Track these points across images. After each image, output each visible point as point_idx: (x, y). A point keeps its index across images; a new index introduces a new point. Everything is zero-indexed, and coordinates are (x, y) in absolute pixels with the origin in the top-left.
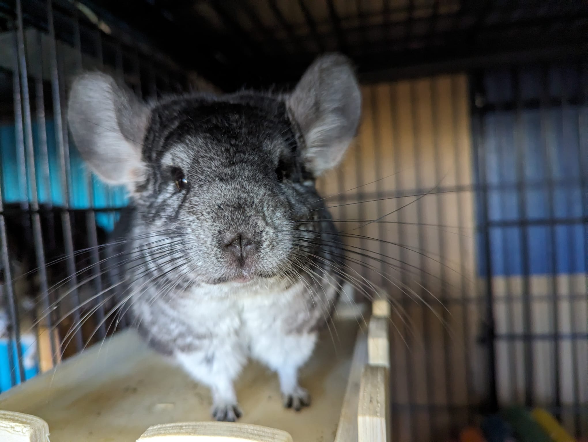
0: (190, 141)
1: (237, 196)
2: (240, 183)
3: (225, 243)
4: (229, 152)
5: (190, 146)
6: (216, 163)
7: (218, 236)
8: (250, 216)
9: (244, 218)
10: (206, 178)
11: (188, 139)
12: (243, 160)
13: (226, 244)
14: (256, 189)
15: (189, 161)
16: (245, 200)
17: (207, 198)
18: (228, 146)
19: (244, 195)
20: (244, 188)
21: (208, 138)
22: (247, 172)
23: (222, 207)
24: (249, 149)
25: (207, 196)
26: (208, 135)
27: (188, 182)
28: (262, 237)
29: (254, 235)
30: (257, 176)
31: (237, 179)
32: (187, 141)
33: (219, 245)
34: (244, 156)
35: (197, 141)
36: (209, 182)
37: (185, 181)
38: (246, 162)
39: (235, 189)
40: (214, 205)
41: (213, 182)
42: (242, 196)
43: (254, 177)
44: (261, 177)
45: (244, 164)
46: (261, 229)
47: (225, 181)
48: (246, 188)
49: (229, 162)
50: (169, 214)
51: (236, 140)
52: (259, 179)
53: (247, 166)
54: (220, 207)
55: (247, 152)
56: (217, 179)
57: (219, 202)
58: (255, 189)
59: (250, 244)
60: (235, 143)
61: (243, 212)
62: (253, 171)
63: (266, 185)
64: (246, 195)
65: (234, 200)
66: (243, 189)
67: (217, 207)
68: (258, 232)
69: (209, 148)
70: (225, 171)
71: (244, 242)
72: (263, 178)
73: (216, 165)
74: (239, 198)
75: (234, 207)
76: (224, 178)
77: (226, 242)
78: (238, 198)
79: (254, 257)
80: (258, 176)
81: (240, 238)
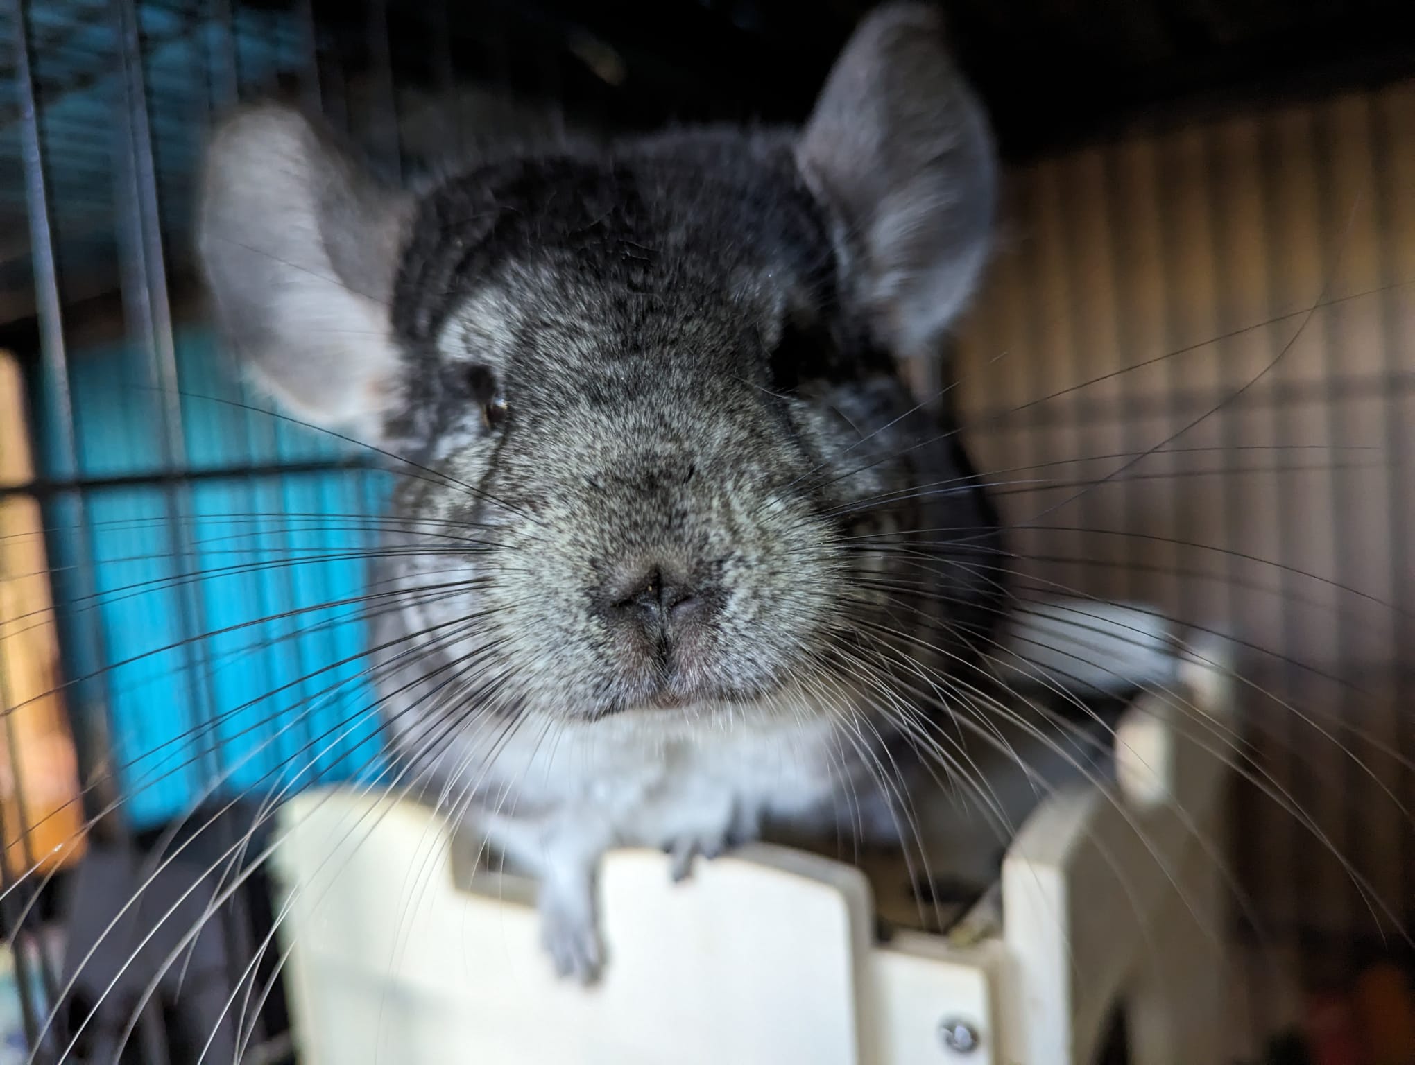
0: (516, 275)
1: (640, 450)
2: (653, 409)
3: (610, 596)
4: (626, 310)
5: (514, 292)
6: (586, 345)
7: (589, 574)
8: (684, 515)
9: (666, 521)
10: (550, 396)
11: (512, 270)
12: (665, 337)
13: (616, 599)
14: (701, 428)
15: (510, 338)
16: (668, 461)
17: (554, 456)
18: (623, 291)
19: (665, 448)
20: (665, 426)
21: (568, 265)
22: (677, 374)
23: (601, 483)
24: (684, 301)
25: (555, 452)
26: (568, 256)
27: (509, 408)
28: (721, 577)
29: (696, 572)
30: (707, 385)
31: (645, 397)
32: (509, 278)
33: (593, 604)
34: (670, 323)
35: (536, 274)
36: (559, 407)
37: (502, 404)
38: (673, 343)
39: (638, 429)
40: (576, 479)
41: (571, 407)
42: (658, 449)
43: (697, 390)
44: (719, 387)
45: (668, 348)
46: (718, 553)
47: (605, 402)
48: (670, 425)
49: (624, 343)
50: (458, 502)
51: (646, 272)
52: (713, 392)
53: (677, 355)
54: (594, 486)
55: (678, 309)
56: (582, 397)
57: (591, 471)
58: (698, 427)
59: (687, 599)
60: (644, 280)
61: (665, 502)
62: (695, 370)
63: (732, 411)
64: (670, 447)
65: (632, 465)
66: (661, 430)
67: (586, 484)
68: (711, 563)
69: (566, 297)
70: (609, 372)
71: (668, 593)
72: (726, 390)
73: (585, 351)
74: (650, 456)
75: (637, 488)
76: (605, 393)
77: (616, 592)
78: (645, 459)
79: (696, 643)
80: (709, 387)
81: (657, 580)
